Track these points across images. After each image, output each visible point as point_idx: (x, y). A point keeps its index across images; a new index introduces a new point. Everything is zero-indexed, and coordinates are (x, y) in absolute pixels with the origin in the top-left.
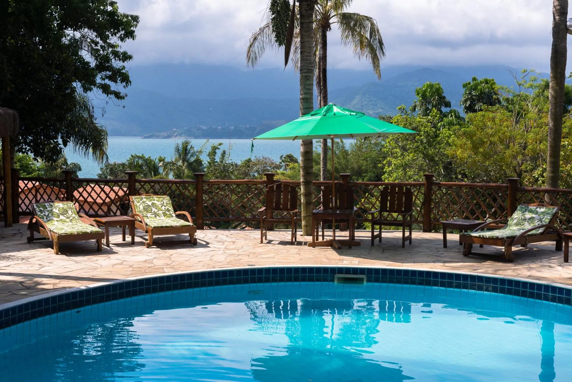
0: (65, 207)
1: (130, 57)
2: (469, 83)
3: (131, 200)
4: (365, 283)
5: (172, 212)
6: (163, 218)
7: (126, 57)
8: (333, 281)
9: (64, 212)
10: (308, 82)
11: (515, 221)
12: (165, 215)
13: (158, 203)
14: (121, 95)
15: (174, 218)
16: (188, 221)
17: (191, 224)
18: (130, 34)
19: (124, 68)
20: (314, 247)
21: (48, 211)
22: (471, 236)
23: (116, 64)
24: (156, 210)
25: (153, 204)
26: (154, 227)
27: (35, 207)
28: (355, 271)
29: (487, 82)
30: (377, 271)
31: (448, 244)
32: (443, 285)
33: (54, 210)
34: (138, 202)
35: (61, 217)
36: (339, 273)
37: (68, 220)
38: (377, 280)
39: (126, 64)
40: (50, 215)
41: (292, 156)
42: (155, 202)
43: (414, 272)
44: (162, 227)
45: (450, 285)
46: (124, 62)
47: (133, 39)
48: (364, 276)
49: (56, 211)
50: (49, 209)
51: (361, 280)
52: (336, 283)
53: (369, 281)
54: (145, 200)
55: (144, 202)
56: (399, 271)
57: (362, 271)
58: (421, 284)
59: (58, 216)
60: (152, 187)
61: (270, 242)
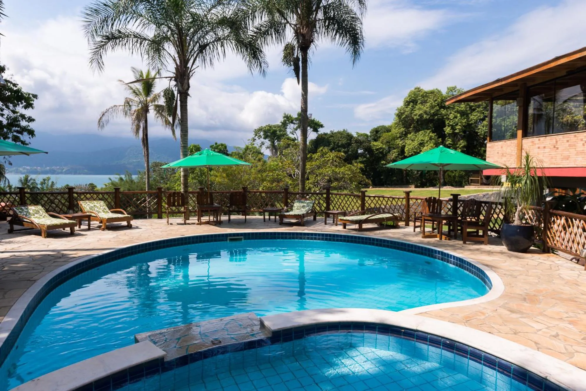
0: (37, 209)
1: (33, 120)
2: (213, 145)
3: (80, 204)
4: (243, 240)
5: (107, 210)
6: (103, 213)
7: (31, 120)
8: (227, 240)
9: (37, 212)
10: (185, 138)
11: (296, 208)
12: (104, 212)
13: (98, 205)
14: (26, 142)
15: (110, 213)
16: (124, 214)
17: (126, 215)
18: (29, 105)
19: (29, 126)
20: (200, 225)
21: (25, 212)
22: (285, 215)
23: (23, 123)
24: (97, 209)
25: (94, 206)
26: (108, 218)
27: (15, 210)
28: (238, 234)
29: (222, 145)
30: (249, 234)
31: (266, 220)
32: (282, 238)
33: (30, 211)
34: (85, 205)
35: (36, 215)
36: (230, 236)
37: (41, 217)
38: (249, 239)
39: (30, 124)
40: (28, 214)
41: (93, 184)
42: (96, 204)
43: (267, 233)
44: (112, 218)
45: (286, 238)
46: (29, 122)
47: (33, 109)
48: (242, 237)
49: (31, 212)
50: (25, 210)
51: (241, 239)
52: (228, 241)
53: (245, 239)
54: (89, 203)
55: (88, 205)
56: (256, 233)
57: (241, 234)
58: (271, 239)
59: (34, 215)
60: (85, 196)
61: (171, 224)
